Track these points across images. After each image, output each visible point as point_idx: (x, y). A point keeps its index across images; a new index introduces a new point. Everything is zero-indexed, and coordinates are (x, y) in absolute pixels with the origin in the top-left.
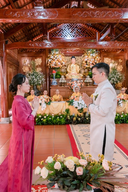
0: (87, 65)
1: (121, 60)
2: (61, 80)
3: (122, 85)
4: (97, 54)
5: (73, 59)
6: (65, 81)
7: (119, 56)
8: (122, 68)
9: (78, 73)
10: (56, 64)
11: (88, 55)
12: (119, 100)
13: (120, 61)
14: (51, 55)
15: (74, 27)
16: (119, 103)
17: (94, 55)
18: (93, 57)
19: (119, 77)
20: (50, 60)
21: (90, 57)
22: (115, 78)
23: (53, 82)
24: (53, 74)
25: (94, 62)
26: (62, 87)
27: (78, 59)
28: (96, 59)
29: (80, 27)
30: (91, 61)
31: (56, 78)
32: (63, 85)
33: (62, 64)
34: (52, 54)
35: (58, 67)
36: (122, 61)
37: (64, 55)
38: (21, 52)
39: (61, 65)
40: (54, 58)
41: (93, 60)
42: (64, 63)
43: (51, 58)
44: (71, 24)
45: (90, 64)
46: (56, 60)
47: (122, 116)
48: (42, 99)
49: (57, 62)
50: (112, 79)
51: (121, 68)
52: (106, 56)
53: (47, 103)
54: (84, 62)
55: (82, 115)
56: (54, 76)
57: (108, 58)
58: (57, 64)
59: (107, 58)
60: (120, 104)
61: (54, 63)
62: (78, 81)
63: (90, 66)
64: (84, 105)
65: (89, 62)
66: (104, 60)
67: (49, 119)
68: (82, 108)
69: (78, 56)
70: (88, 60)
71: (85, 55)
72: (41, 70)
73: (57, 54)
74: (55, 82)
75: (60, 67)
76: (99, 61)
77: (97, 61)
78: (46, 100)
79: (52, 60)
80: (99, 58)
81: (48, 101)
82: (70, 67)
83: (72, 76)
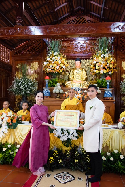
0: (97, 70)
2: (56, 89)
4: (111, 55)
6: (61, 91)
9: (84, 81)
10: (53, 68)
11: (98, 56)
14: (48, 57)
15: (81, 21)
17: (106, 56)
18: (105, 58)
20: (45, 63)
21: (100, 59)
24: (46, 80)
25: (107, 66)
26: (57, 99)
27: (85, 63)
28: (109, 62)
29: (89, 21)
30: (101, 64)
31: (51, 87)
32: (58, 96)
34: (49, 55)
35: (56, 72)
38: (15, 54)
39: (60, 69)
40: (51, 60)
41: (105, 62)
42: (64, 67)
43: (47, 61)
44: (78, 19)
45: (100, 68)
46: (53, 63)
48: (3, 118)
49: (55, 65)
53: (11, 125)
54: (92, 66)
55: (68, 152)
56: (47, 83)
58: (55, 68)
61: (51, 67)
62: (79, 92)
63: (100, 72)
64: (72, 134)
65: (99, 66)
66: (121, 63)
67: (11, 153)
68: (68, 138)
69: (86, 59)
70: (98, 62)
71: (94, 57)
72: (37, 76)
73: (55, 56)
74: (48, 92)
75: (59, 73)
76: (113, 64)
77: (111, 64)
78: (9, 120)
79: (48, 63)
80: (113, 61)
81: (13, 121)
82: (73, 73)
83: (74, 84)
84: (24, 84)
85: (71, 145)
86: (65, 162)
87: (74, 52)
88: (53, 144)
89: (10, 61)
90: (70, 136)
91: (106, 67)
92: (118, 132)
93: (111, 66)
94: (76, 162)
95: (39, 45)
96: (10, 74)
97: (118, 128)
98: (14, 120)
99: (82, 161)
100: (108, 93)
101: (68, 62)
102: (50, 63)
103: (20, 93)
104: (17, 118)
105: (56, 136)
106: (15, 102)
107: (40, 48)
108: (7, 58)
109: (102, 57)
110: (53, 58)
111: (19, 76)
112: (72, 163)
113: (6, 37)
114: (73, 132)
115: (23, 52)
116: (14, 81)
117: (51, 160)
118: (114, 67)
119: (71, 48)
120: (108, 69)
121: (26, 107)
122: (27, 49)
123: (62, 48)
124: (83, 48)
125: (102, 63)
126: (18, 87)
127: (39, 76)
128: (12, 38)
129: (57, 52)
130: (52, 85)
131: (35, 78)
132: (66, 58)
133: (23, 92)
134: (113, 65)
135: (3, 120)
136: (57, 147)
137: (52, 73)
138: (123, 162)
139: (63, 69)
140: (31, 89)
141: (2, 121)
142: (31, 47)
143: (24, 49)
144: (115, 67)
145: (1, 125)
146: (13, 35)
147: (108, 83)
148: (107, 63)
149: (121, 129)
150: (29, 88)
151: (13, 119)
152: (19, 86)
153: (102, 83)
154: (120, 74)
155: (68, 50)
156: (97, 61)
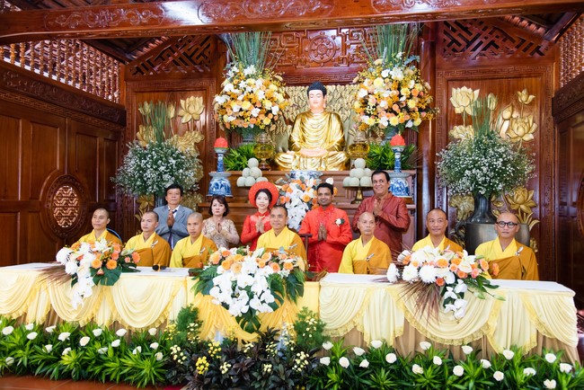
0: (370, 115)
1: (529, 93)
2: (247, 175)
3: (532, 204)
4: (410, 71)
5: (316, 93)
7: (520, 77)
8: (533, 130)
9: (333, 149)
10: (241, 114)
11: (374, 73)
12: (450, 280)
13: (524, 97)
14: (227, 81)
16: (446, 295)
17: (397, 74)
18: (392, 81)
19: (504, 163)
20: (219, 100)
21: (379, 82)
22: (485, 169)
23: (213, 183)
24: (218, 151)
25: (398, 103)
27: (341, 96)
28: (404, 91)
30: (383, 99)
31: (236, 169)
33: (266, 115)
34: (230, 74)
35: (252, 127)
36: (531, 97)
37: (281, 79)
38: (134, 74)
39: (262, 117)
40: (237, 91)
41: (396, 93)
42: (275, 110)
43: (226, 93)
45: (379, 110)
46: (240, 98)
47: (458, 371)
48: (81, 257)
49: (247, 105)
50: (467, 172)
51: (530, 128)
52: (460, 82)
53: (102, 276)
54: (357, 105)
56: (220, 158)
57: (468, 87)
58: (247, 114)
59: (464, 88)
60: (451, 300)
61: (236, 109)
62: (311, 182)
63: (379, 121)
64: (259, 298)
65: (377, 104)
66: (449, 95)
67: (99, 350)
68: (250, 309)
69: (343, 84)
70: (373, 94)
71: (364, 78)
72: (200, 139)
73: (248, 77)
74: (222, 186)
75: (261, 127)
76: (419, 96)
77: (411, 97)
78: (96, 263)
79: (229, 99)
80: (419, 87)
81: (108, 265)
82: (303, 129)
83: (302, 160)
84: (155, 162)
85: (259, 326)
86: (236, 369)
87: (308, 64)
88: (213, 327)
89: (119, 94)
90: (255, 304)
91: (396, 108)
92: (383, 291)
93: (412, 104)
94: (265, 370)
95: (205, 46)
96: (122, 134)
97: (386, 281)
98: (110, 261)
99: (281, 367)
100: (398, 186)
101: (290, 94)
102: (233, 99)
103: (144, 187)
104: (120, 256)
105: (218, 303)
106: (137, 216)
107: (207, 54)
108: (109, 86)
109: (384, 79)
110: (242, 84)
111: (146, 137)
112: (255, 374)
113: (88, 34)
114: (263, 292)
115: (158, 66)
116: (130, 154)
117: (200, 365)
118: (420, 105)
119: (299, 53)
120: (401, 114)
121: (150, 225)
122: (171, 59)
123: (273, 52)
124: (335, 49)
125: (386, 94)
126: (138, 171)
127: (206, 138)
128: (105, 36)
129: (252, 66)
130: (238, 162)
131: (195, 143)
132: (284, 82)
133: (152, 185)
134: (417, 100)
135: (81, 262)
136: (223, 334)
137: (241, 128)
138: (392, 371)
139: (270, 116)
140: (177, 178)
141: (78, 265)
142: (182, 51)
143: (160, 56)
144: (424, 107)
145: (76, 274)
146: (108, 27)
147: (397, 156)
148: (400, 96)
149: (395, 283)
150: (172, 176)
151: (107, 259)
152: (142, 169)
153: (383, 155)
154: (444, 127)
155: (290, 58)
156: (370, 89)
